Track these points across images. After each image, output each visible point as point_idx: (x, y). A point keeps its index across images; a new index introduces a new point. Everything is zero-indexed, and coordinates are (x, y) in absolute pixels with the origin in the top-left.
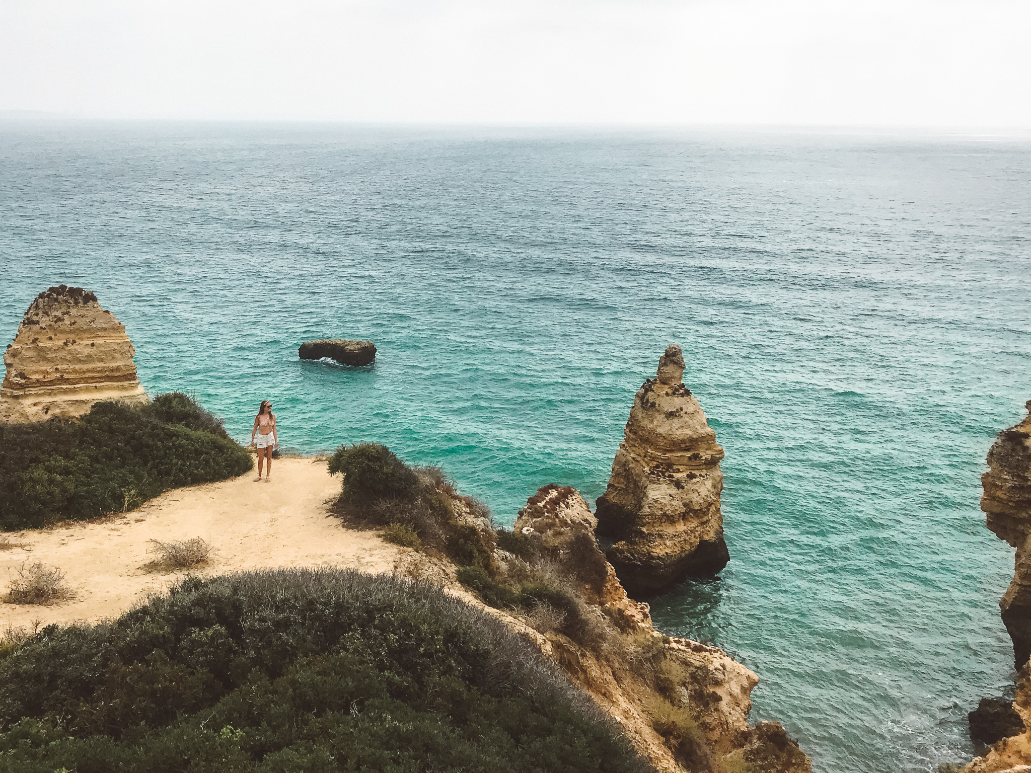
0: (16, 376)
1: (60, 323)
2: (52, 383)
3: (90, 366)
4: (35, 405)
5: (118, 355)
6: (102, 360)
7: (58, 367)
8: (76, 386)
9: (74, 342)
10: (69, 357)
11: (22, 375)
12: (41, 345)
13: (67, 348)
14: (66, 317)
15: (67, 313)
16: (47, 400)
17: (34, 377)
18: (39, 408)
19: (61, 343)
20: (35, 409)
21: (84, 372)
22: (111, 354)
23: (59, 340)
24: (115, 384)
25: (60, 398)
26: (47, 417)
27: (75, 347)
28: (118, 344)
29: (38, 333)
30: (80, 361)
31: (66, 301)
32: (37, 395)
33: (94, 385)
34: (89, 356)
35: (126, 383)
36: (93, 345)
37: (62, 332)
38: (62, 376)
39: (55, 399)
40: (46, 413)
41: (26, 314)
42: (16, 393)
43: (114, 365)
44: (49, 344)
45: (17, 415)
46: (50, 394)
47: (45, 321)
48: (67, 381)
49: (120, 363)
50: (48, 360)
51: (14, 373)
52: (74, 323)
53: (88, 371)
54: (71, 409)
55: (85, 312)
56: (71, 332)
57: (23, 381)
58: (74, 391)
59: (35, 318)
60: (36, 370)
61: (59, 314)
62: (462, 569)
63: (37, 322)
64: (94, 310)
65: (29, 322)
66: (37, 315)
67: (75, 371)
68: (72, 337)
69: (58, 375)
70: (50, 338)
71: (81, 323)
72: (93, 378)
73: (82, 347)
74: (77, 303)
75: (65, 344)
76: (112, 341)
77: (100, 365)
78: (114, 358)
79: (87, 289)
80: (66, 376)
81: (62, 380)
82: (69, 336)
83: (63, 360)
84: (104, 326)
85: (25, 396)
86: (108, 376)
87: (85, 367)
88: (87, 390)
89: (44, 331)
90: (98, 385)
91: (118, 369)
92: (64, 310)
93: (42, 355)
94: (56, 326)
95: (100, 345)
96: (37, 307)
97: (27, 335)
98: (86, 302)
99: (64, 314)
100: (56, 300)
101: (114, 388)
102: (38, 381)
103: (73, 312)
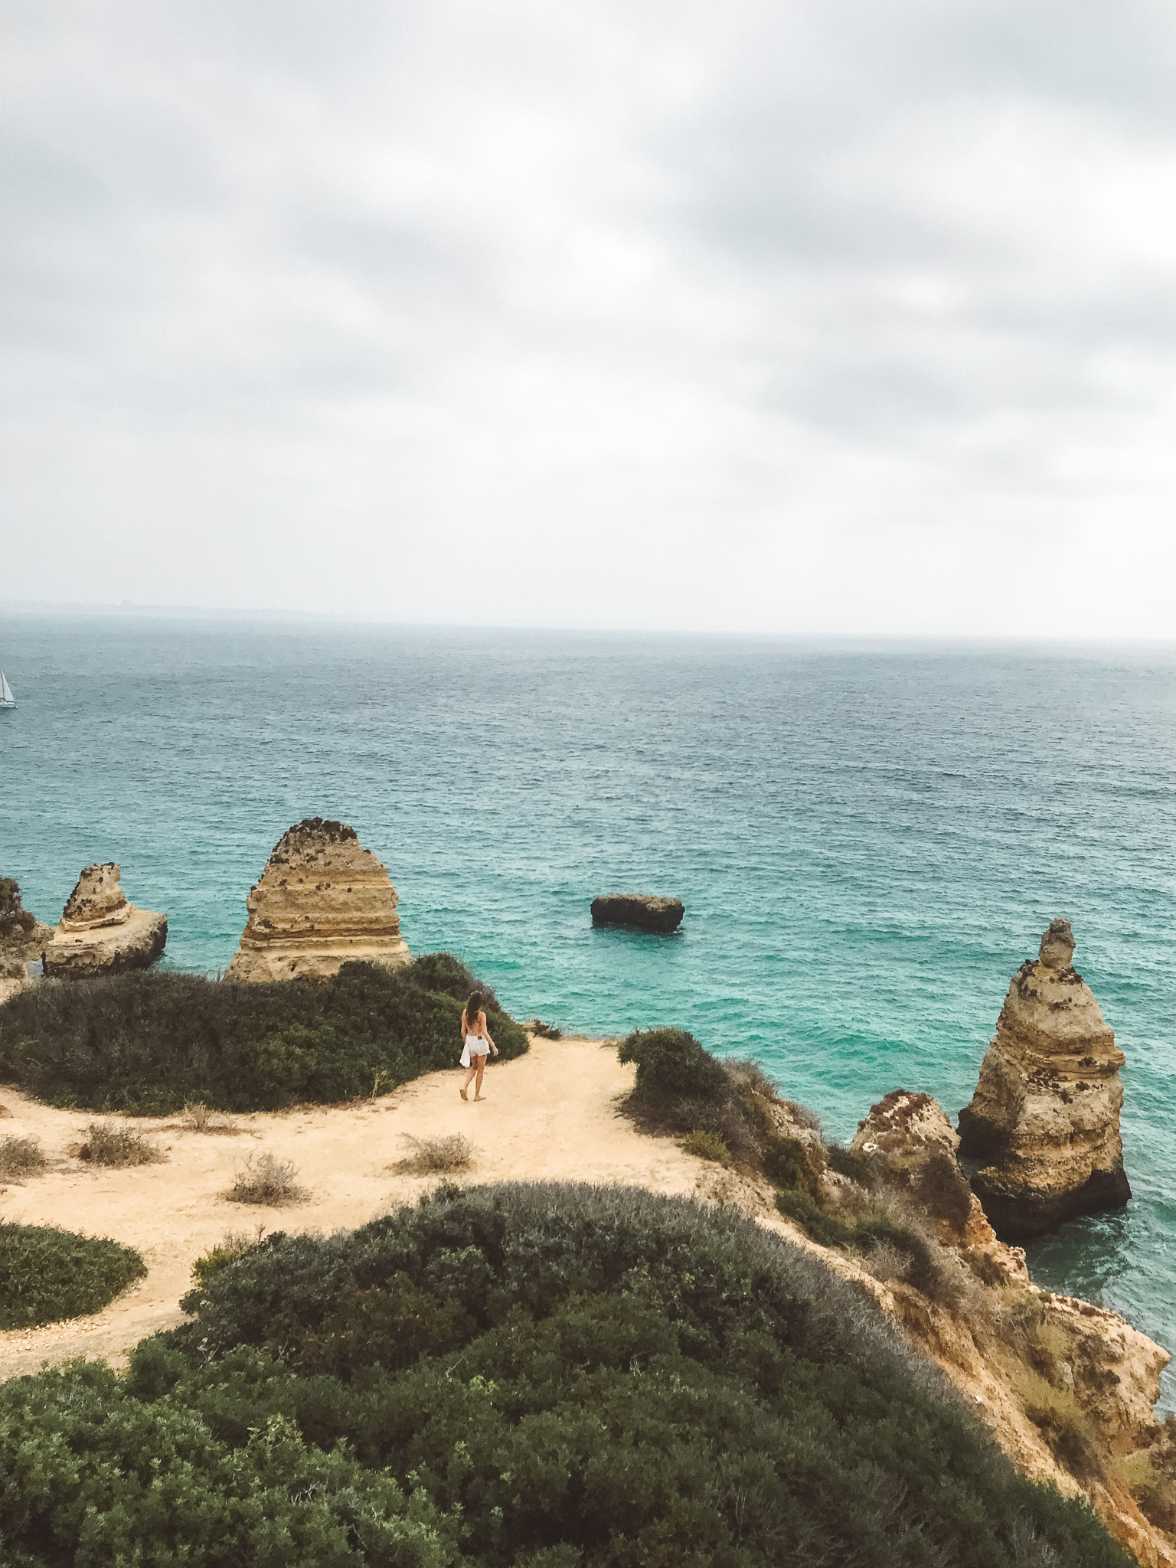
0: (259, 924)
1: (313, 863)
2: (300, 934)
3: (346, 916)
4: (280, 959)
5: (378, 904)
6: (359, 909)
7: (309, 915)
8: (329, 939)
9: (328, 886)
10: (321, 904)
11: (266, 923)
12: (290, 888)
13: (320, 893)
14: (320, 855)
15: (322, 851)
16: (294, 954)
17: (281, 926)
18: (285, 963)
19: (313, 887)
20: (280, 964)
21: (338, 923)
22: (370, 902)
23: (311, 882)
24: (374, 938)
25: (309, 953)
26: (292, 976)
27: (329, 892)
28: (379, 890)
29: (286, 874)
30: (334, 909)
31: (321, 837)
32: (282, 948)
33: (349, 938)
34: (345, 903)
35: (386, 938)
36: (350, 890)
37: (315, 873)
38: (312, 927)
39: (302, 954)
40: (292, 970)
41: (275, 850)
42: (259, 944)
43: (373, 915)
44: (299, 887)
45: (259, 971)
46: (297, 948)
47: (295, 860)
48: (318, 933)
49: (381, 914)
50: (299, 907)
51: (257, 920)
52: (329, 863)
53: (344, 921)
54: (322, 966)
55: (342, 851)
56: (325, 874)
57: (267, 931)
58: (326, 945)
59: (284, 856)
60: (283, 916)
61: (311, 851)
62: (782, 1193)
63: (287, 861)
64: (354, 849)
65: (277, 860)
66: (287, 852)
67: (328, 921)
68: (326, 880)
69: (308, 925)
70: (301, 881)
71: (338, 864)
72: (348, 930)
73: (337, 893)
74: (333, 839)
75: (318, 888)
76: (372, 886)
77: (357, 915)
78: (373, 907)
79: (347, 823)
80: (317, 927)
81: (312, 931)
82: (322, 878)
83: (315, 907)
84: (365, 868)
85: (270, 948)
86: (365, 929)
87: (339, 916)
88: (341, 944)
89: (294, 872)
90: (353, 938)
91: (377, 920)
92: (318, 847)
93: (291, 900)
94: (308, 866)
95: (358, 891)
96: (287, 842)
97: (275, 874)
98: (344, 839)
99: (318, 852)
100: (309, 835)
101: (370, 944)
102: (284, 930)
103: (329, 850)
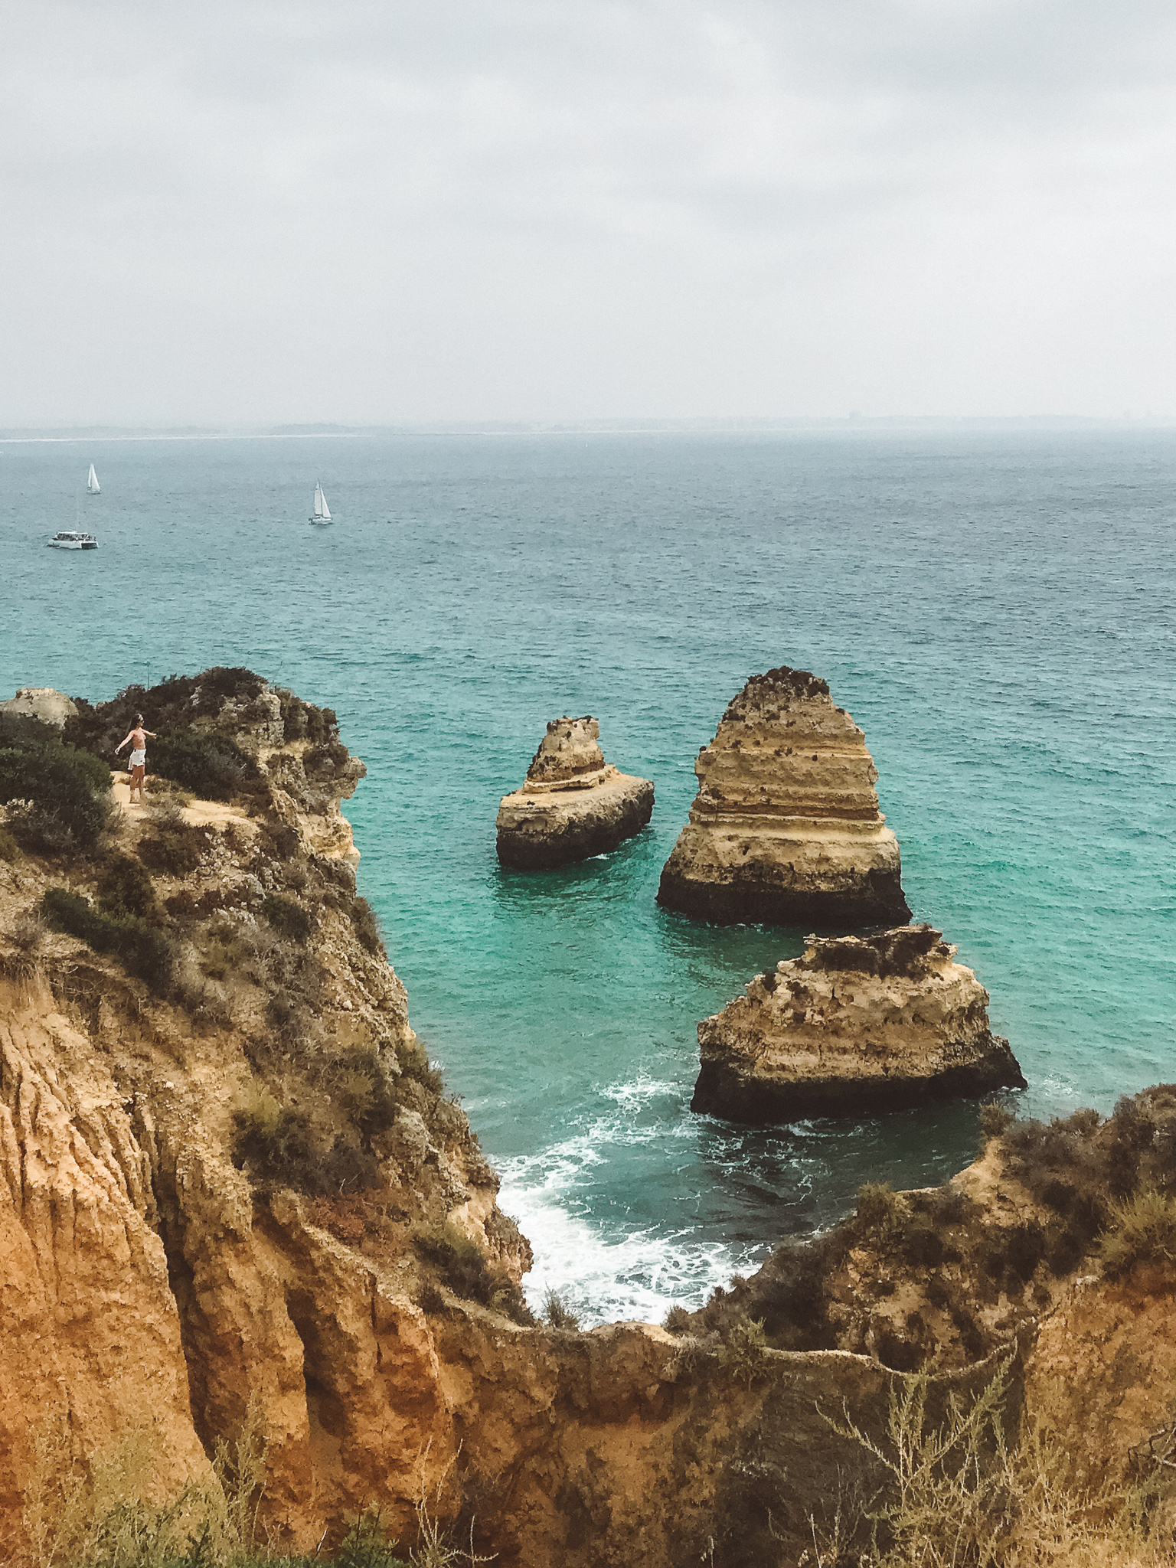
0: (706, 793)
1: (773, 722)
2: (754, 809)
3: (810, 790)
4: (730, 838)
5: (850, 779)
6: (827, 783)
7: (765, 786)
8: (787, 818)
9: (790, 751)
10: (780, 773)
11: (715, 793)
12: (743, 751)
13: (779, 760)
14: (783, 713)
15: (786, 708)
16: (746, 833)
17: (732, 798)
18: (735, 844)
19: (771, 751)
20: (729, 845)
21: (800, 799)
22: (839, 775)
23: (770, 746)
24: (845, 822)
25: (763, 834)
26: (742, 860)
27: (790, 759)
28: (851, 761)
29: (741, 734)
30: (797, 782)
31: (785, 691)
32: (733, 825)
33: (813, 819)
34: (809, 774)
35: (860, 824)
36: (815, 758)
37: (775, 735)
38: (768, 801)
39: (756, 834)
40: (744, 853)
41: (730, 704)
42: (704, 817)
43: (844, 792)
44: (755, 751)
45: (705, 851)
46: (750, 826)
47: (753, 717)
48: (775, 809)
49: (854, 791)
50: (755, 776)
51: (705, 788)
52: (792, 724)
53: (807, 797)
54: (778, 852)
55: (810, 709)
56: (787, 736)
57: (715, 802)
58: (783, 826)
59: (740, 712)
60: (735, 788)
61: (773, 708)
63: (743, 718)
64: (825, 706)
65: (731, 716)
66: (744, 706)
67: (788, 796)
68: (788, 743)
69: (764, 798)
70: (757, 743)
71: (802, 724)
72: (813, 809)
73: (800, 761)
74: (799, 694)
75: (777, 753)
76: (841, 755)
77: (823, 790)
78: (844, 782)
79: (819, 675)
80: (774, 802)
81: (768, 807)
82: (784, 742)
83: (773, 776)
84: (835, 732)
85: (717, 824)
86: (833, 808)
87: (802, 791)
88: (803, 826)
89: (749, 732)
90: (817, 819)
91: (848, 799)
92: (781, 703)
93: (744, 765)
94: (768, 726)
95: (825, 760)
96: (745, 694)
97: (726, 735)
98: (812, 693)
99: (780, 708)
100: (772, 688)
101: (841, 828)
102: (736, 803)
103: (794, 707)
